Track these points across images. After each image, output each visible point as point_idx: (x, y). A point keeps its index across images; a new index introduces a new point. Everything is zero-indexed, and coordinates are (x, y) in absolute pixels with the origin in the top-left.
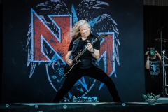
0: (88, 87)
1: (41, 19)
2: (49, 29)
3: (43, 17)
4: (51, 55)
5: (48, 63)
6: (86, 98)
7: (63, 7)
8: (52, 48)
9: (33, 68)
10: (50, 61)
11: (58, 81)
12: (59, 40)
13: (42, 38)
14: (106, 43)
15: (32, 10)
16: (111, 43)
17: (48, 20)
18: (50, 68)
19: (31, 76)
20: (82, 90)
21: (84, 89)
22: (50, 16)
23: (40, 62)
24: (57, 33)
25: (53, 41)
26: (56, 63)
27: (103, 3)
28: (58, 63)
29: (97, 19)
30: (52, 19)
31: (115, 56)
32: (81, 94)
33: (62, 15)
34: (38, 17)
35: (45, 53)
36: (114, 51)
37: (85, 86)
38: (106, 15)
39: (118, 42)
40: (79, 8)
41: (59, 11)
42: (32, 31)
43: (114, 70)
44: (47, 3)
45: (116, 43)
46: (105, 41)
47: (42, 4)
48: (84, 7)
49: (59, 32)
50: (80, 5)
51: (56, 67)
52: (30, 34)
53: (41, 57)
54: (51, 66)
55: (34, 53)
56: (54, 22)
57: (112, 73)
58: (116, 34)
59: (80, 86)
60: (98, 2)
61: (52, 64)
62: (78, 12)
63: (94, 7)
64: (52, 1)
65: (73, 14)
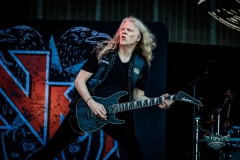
5: (5, 131)
7: (36, 39)
8: (13, 105)
10: (8, 127)
12: (27, 93)
22: (12, 52)
24: (23, 82)
25: (16, 95)
26: (19, 131)
27: (101, 35)
28: (23, 131)
30: (15, 58)
33: (33, 52)
35: (2, 113)
40: (63, 41)
41: (27, 45)
43: (116, 146)
44: (8, 31)
48: (70, 40)
50: (64, 37)
51: (19, 137)
54: (11, 136)
56: (19, 62)
57: (112, 151)
60: (95, 33)
61: (12, 132)
62: (59, 48)
63: (86, 41)
64: (17, 27)
65: (51, 51)
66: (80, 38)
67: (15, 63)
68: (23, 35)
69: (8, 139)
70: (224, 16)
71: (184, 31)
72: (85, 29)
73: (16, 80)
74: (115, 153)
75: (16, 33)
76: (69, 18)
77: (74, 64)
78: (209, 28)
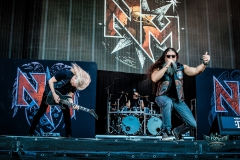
1: (24, 75)
2: (29, 82)
4: (29, 101)
5: (27, 107)
7: (41, 68)
9: (16, 110)
10: (28, 105)
13: (24, 89)
15: (18, 69)
17: (29, 76)
20: (50, 128)
22: (31, 74)
23: (21, 106)
25: (32, 92)
26: (33, 107)
30: (32, 76)
32: (49, 131)
34: (23, 73)
39: (78, 95)
42: (17, 83)
43: (74, 114)
44: (29, 64)
47: (26, 65)
48: (55, 69)
49: (37, 85)
50: (53, 67)
51: (33, 110)
57: (73, 117)
59: (49, 125)
60: (66, 66)
62: (51, 72)
64: (33, 63)
65: (47, 73)
67: (32, 78)
68: (35, 67)
69: (28, 111)
70: (122, 59)
72: (62, 64)
75: (32, 65)
76: (55, 59)
78: (115, 64)
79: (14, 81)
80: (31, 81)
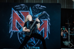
0: (36, 43)
2: (19, 17)
3: (17, 12)
5: (18, 32)
6: (34, 47)
7: (26, 8)
9: (12, 34)
10: (19, 31)
11: (23, 40)
13: (16, 21)
14: (44, 24)
15: (12, 9)
16: (47, 24)
18: (19, 34)
19: (11, 37)
20: (33, 44)
21: (34, 44)
22: (20, 11)
23: (15, 31)
26: (22, 32)
27: (43, 7)
29: (41, 13)
30: (21, 13)
31: (48, 30)
33: (25, 11)
34: (15, 11)
35: (17, 27)
36: (48, 28)
37: (34, 42)
38: (45, 12)
39: (50, 24)
41: (24, 10)
42: (12, 18)
43: (47, 36)
44: (19, 6)
45: (49, 24)
46: (44, 23)
47: (17, 6)
48: (35, 8)
49: (24, 18)
50: (33, 7)
52: (11, 19)
53: (15, 29)
55: (13, 27)
56: (22, 14)
58: (49, 20)
59: (32, 42)
60: (41, 6)
61: (20, 32)
62: (32, 10)
63: (39, 8)
64: (21, 5)
65: (30, 11)
66: (38, 7)
67: (21, 14)
68: (23, 7)
71: (66, 5)
72: (39, 5)
73: (21, 19)
74: (47, 38)
76: (35, 2)
77: (36, 14)
79: (10, 16)
80: (20, 16)
